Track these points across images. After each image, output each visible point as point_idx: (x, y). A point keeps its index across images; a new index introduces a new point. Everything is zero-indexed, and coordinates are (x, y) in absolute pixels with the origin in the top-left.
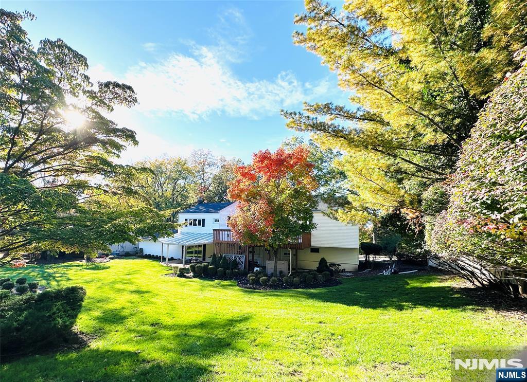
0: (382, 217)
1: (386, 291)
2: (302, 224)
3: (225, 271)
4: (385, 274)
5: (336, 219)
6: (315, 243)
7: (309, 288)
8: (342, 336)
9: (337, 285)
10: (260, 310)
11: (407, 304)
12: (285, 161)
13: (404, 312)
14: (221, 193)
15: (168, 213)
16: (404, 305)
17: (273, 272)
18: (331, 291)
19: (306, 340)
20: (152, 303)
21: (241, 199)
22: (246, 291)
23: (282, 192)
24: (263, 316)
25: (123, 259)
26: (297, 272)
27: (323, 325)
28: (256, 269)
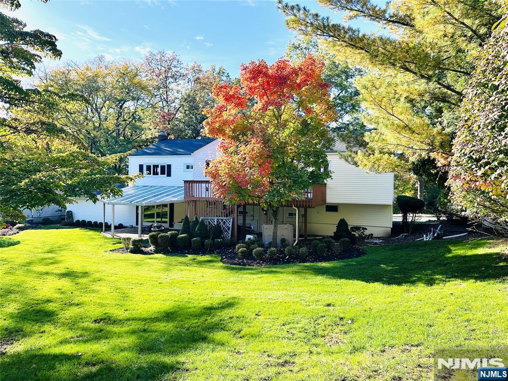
0: (413, 163)
1: (421, 262)
2: (312, 172)
3: (204, 242)
4: (425, 240)
5: (356, 164)
6: (332, 198)
7: (321, 261)
8: (353, 320)
9: (358, 256)
10: (250, 292)
11: (441, 277)
12: (289, 79)
13: (435, 287)
14: (195, 123)
15: (111, 159)
16: (437, 279)
17: (271, 240)
18: (350, 265)
19: (306, 327)
20: (94, 291)
21: (224, 135)
22: (233, 269)
23: (284, 125)
24: (254, 300)
25: (40, 228)
26: (306, 240)
27: (331, 308)
28: (248, 236)
